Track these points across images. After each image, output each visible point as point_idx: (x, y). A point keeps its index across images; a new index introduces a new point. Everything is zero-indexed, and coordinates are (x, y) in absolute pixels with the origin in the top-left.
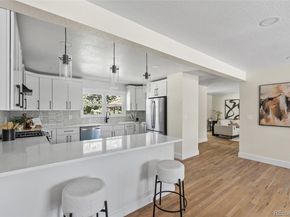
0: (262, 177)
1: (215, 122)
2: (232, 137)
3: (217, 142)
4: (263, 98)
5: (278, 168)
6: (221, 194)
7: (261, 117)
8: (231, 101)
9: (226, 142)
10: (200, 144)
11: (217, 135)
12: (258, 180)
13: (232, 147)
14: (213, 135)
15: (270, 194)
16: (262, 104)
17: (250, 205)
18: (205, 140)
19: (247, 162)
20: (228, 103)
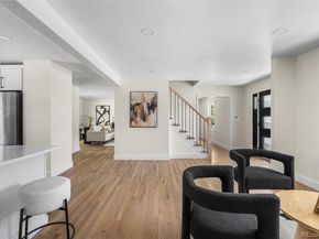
0: (136, 172)
1: (86, 129)
2: (104, 143)
3: (90, 150)
4: (133, 103)
5: (143, 161)
6: (107, 201)
7: (131, 120)
8: (102, 107)
9: (99, 148)
10: (73, 155)
11: (90, 143)
12: (133, 176)
13: (106, 151)
14: (86, 143)
15: (143, 184)
16: (132, 108)
17: (133, 198)
18: (78, 149)
19: (122, 162)
20: (99, 109)
